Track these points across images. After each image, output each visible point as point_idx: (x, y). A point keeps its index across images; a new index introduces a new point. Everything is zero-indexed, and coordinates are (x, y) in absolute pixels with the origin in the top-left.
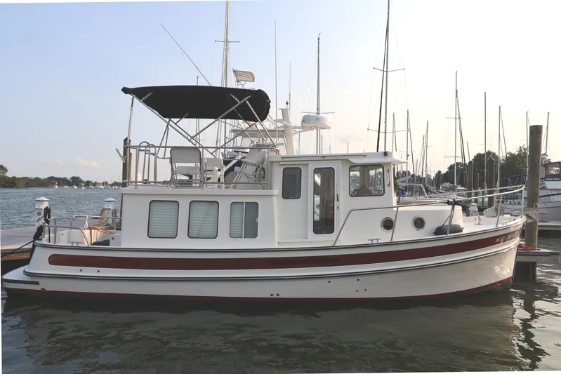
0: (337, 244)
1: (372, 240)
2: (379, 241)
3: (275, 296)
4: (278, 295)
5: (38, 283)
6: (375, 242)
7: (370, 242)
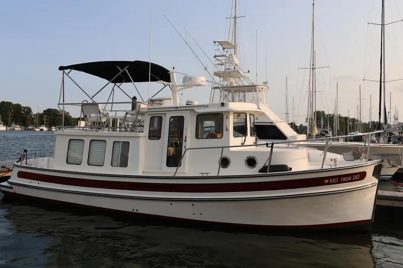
0: (177, 175)
1: (203, 174)
2: (209, 175)
3: (135, 211)
4: (137, 210)
5: (12, 188)
6: (205, 175)
7: (201, 175)
